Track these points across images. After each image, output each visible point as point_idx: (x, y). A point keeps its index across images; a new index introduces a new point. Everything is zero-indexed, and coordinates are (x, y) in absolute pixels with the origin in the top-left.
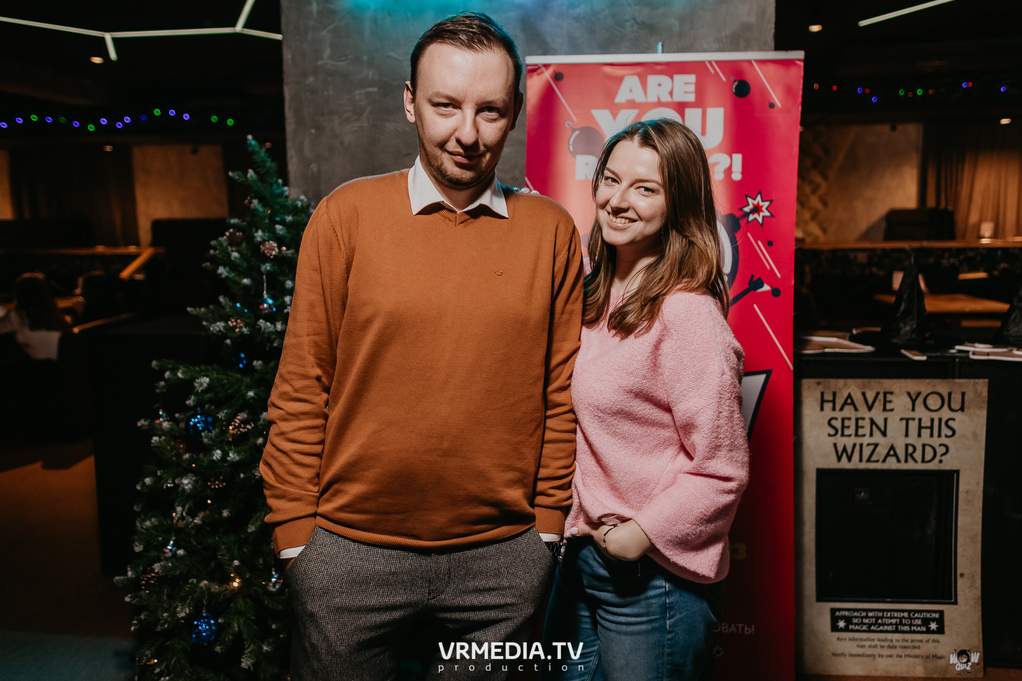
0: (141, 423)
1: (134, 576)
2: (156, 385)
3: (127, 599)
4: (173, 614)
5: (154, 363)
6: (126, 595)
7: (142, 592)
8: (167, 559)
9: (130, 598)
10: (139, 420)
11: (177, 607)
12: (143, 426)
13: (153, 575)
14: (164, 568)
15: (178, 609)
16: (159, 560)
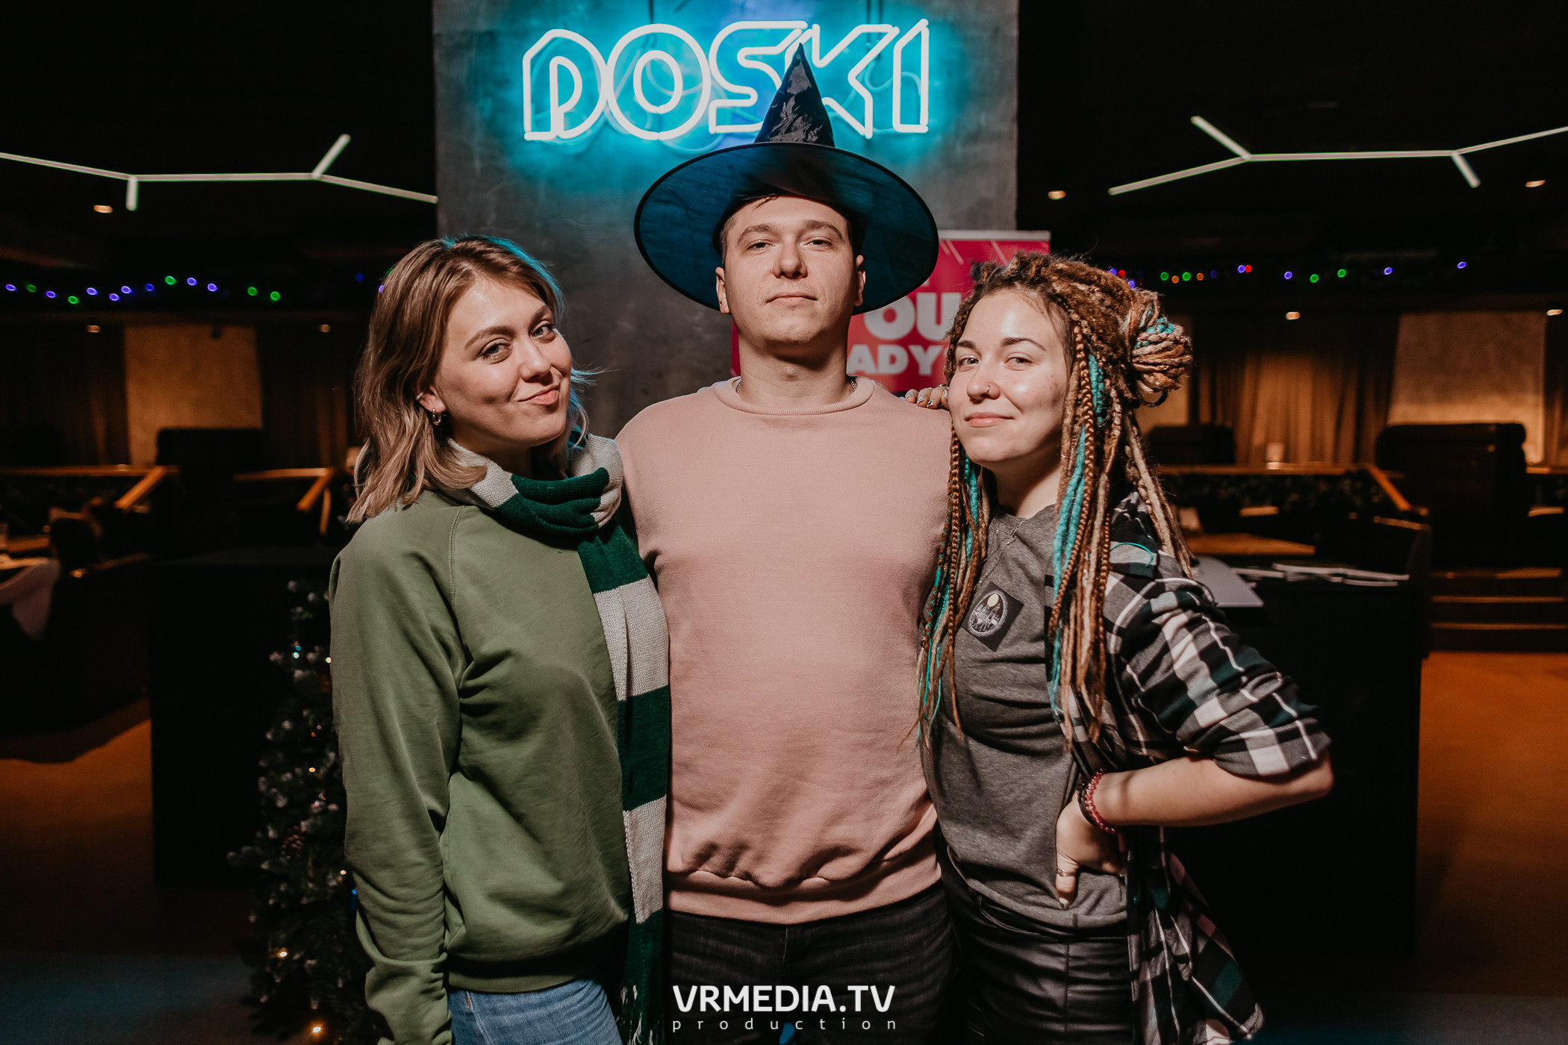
0: (275, 656)
1: (276, 837)
2: (292, 610)
3: (265, 866)
4: (321, 882)
5: (291, 584)
6: (262, 862)
7: (282, 859)
8: (315, 816)
9: (270, 864)
10: (272, 653)
11: (327, 874)
12: (276, 661)
13: (296, 837)
14: (313, 826)
15: (330, 876)
16: (305, 818)
